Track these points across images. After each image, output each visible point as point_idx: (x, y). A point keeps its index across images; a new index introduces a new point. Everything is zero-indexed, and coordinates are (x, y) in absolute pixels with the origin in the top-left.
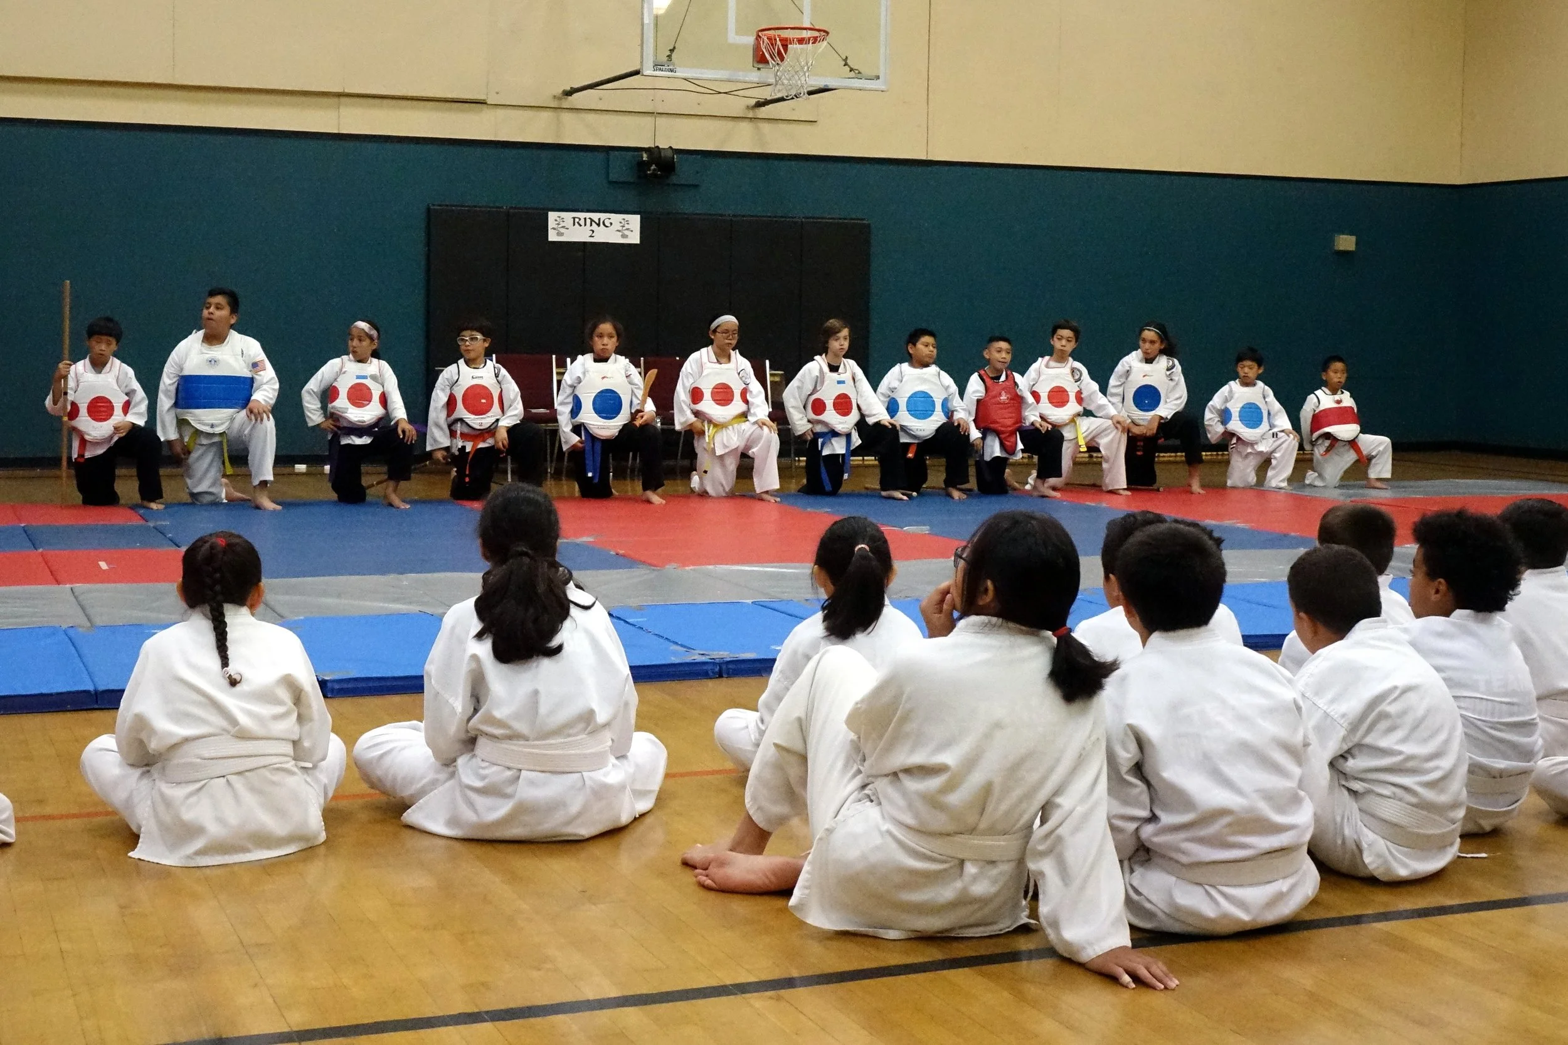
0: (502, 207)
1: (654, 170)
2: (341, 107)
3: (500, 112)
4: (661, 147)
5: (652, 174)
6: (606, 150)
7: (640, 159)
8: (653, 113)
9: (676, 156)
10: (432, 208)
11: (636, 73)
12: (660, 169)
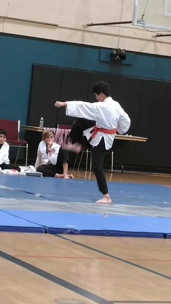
0: (60, 67)
1: (118, 58)
2: (5, 23)
3: (63, 30)
4: (121, 49)
5: (116, 59)
6: (100, 48)
7: (113, 53)
8: (119, 35)
9: (126, 53)
10: (35, 65)
11: (130, 22)
12: (120, 58)
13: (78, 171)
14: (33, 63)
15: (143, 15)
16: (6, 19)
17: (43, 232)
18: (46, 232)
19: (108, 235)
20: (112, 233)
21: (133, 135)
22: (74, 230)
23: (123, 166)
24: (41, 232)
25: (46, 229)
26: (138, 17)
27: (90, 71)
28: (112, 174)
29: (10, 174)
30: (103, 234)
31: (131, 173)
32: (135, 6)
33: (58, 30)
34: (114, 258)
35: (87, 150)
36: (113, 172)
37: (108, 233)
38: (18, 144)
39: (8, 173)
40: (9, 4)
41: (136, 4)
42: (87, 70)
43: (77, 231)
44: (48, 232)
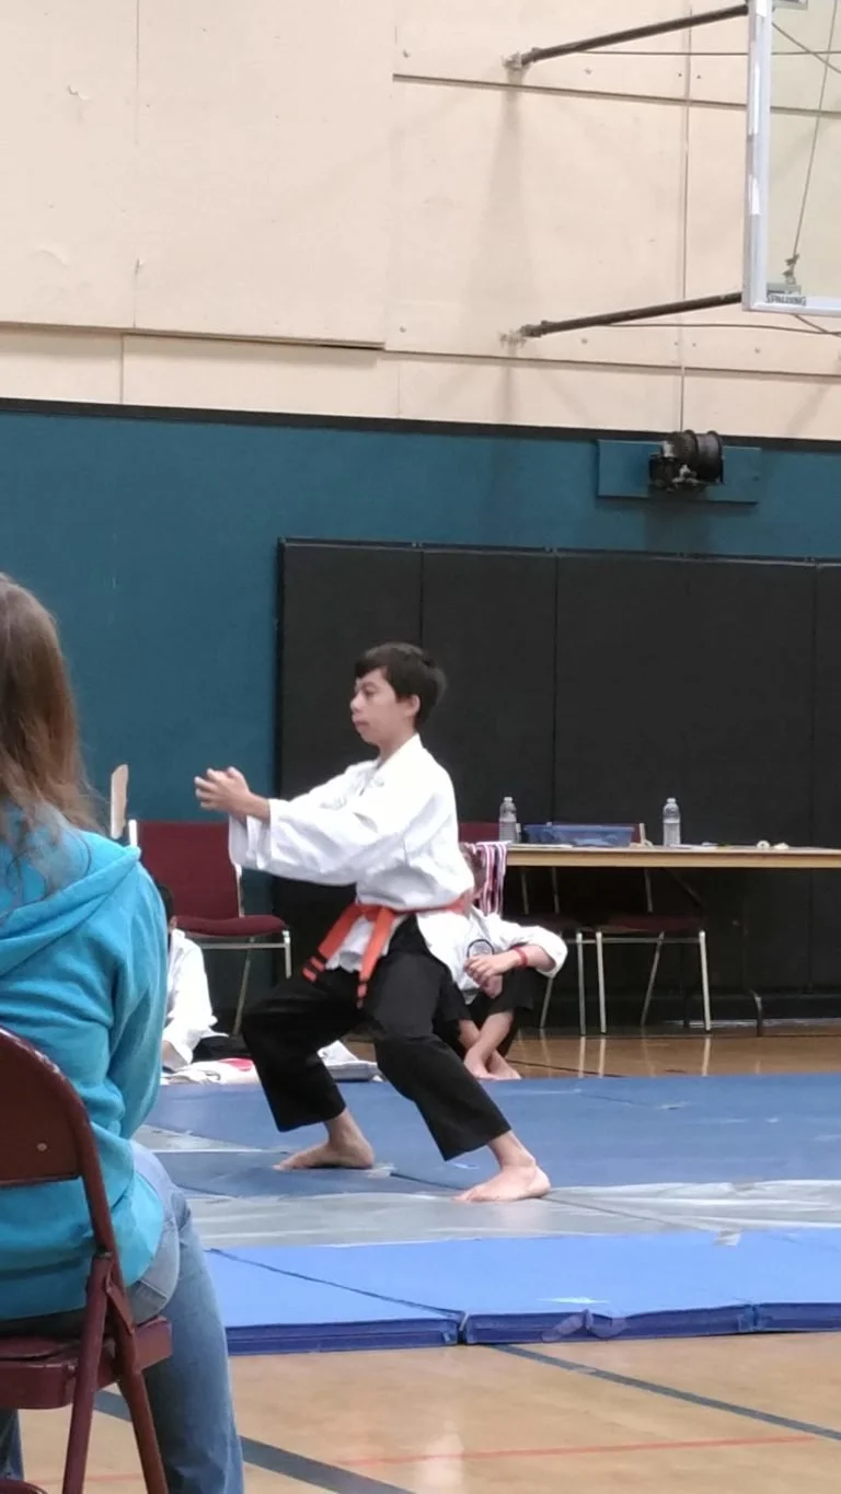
0: (410, 544)
1: (687, 475)
2: (125, 358)
3: (407, 366)
4: (697, 431)
5: (676, 480)
6: (591, 437)
7: (658, 453)
8: (679, 368)
9: (725, 447)
10: (287, 545)
11: (734, 299)
12: (695, 474)
13: (544, 1042)
14: (279, 539)
15: (791, 256)
16: (128, 341)
17: (447, 1338)
18: (461, 1340)
19: (759, 1328)
20: (777, 1316)
21: (792, 844)
22: (595, 1316)
23: (758, 999)
24: (439, 1340)
25: (459, 1325)
26: (769, 270)
27: (555, 550)
28: (708, 1042)
29: (223, 1081)
30: (735, 1326)
31: (801, 1027)
32: (749, 220)
33: (383, 368)
34: (814, 1435)
35: (580, 936)
36: (713, 1031)
37: (760, 1322)
38: (243, 934)
39: (213, 1079)
40: (138, 266)
41: (755, 210)
42: (543, 549)
43: (610, 1319)
44: (470, 1339)
